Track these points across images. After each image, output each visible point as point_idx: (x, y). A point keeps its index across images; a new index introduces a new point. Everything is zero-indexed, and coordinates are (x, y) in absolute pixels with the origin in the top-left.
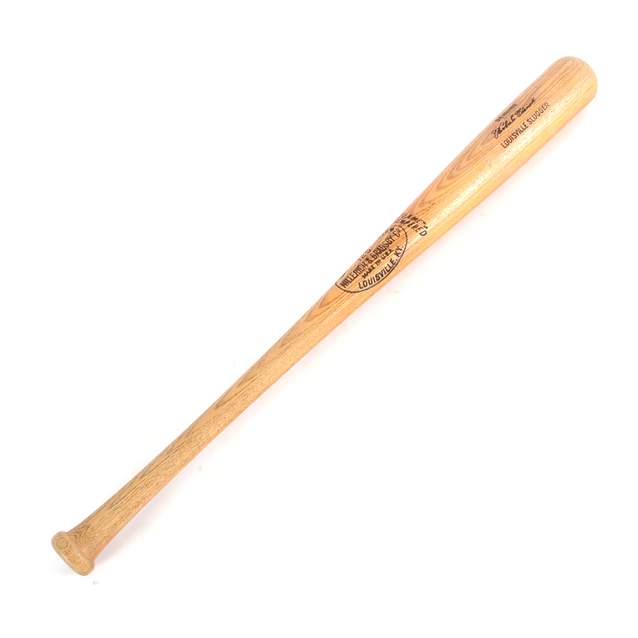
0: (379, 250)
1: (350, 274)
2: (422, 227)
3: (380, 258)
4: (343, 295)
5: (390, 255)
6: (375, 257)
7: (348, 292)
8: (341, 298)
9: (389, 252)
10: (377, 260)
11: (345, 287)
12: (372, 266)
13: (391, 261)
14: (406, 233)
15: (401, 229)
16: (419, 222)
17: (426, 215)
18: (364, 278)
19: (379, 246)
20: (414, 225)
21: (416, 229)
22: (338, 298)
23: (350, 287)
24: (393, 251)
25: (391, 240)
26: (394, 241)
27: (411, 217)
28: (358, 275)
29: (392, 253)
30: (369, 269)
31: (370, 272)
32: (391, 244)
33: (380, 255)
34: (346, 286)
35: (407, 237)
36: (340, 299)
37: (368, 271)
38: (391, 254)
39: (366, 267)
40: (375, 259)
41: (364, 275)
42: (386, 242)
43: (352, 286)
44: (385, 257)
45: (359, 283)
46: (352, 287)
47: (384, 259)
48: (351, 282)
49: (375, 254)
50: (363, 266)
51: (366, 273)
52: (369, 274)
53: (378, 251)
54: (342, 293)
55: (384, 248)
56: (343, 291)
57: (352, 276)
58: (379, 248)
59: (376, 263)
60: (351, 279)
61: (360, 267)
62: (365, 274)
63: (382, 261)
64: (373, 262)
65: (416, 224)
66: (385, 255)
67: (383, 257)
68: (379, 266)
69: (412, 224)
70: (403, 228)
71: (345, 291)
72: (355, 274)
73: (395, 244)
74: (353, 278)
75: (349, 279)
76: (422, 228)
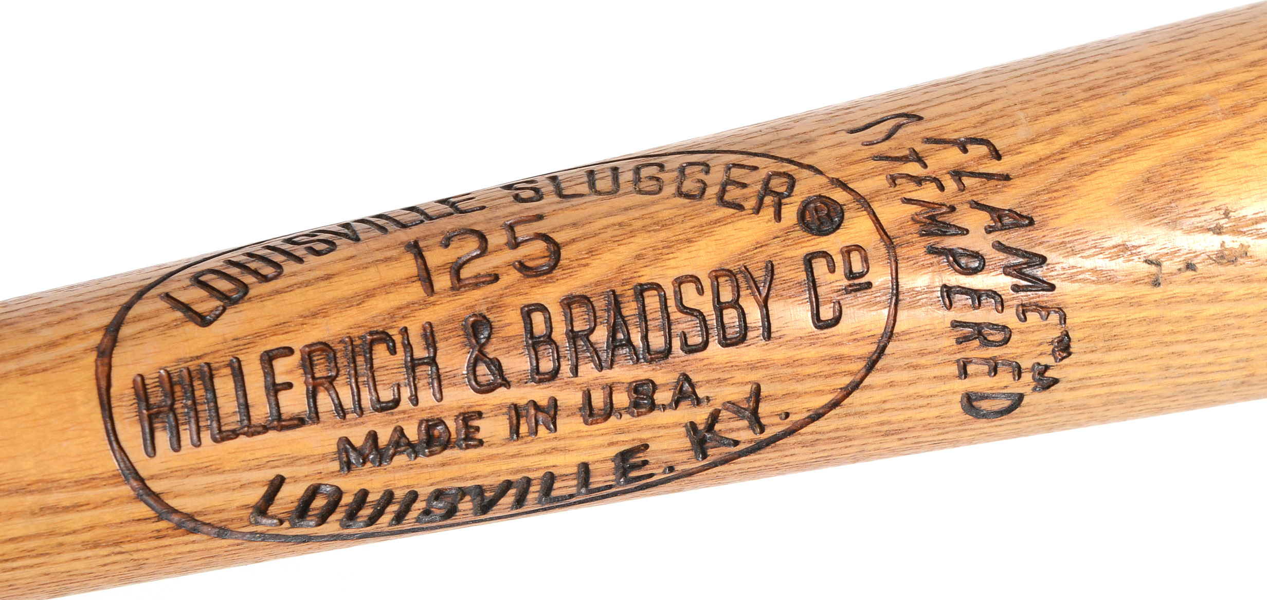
0: (618, 324)
1: (268, 359)
2: (1026, 364)
3: (570, 398)
4: (89, 495)
5: (658, 417)
6: (546, 365)
7: (146, 493)
8: (56, 510)
9: (663, 397)
10: (541, 394)
11: (151, 448)
12: (468, 418)
13: (624, 456)
14: (889, 334)
15: (880, 277)
16: (1033, 317)
17: (1120, 302)
18: (348, 466)
19: (641, 291)
20: (986, 315)
21: (974, 350)
22: (30, 501)
23: (192, 471)
24: (698, 402)
25: (754, 316)
26: (768, 333)
27: (1014, 238)
28: (315, 416)
29: (688, 413)
30: (430, 425)
31: (413, 449)
32: (726, 342)
33: (588, 371)
34: (163, 438)
35: (871, 366)
36: (43, 510)
37: (412, 433)
38: (670, 416)
39: (426, 397)
40: (538, 377)
41: (358, 441)
42: (706, 305)
43: (207, 470)
44: (609, 411)
45: (277, 484)
46: (200, 481)
47: (589, 412)
48: (222, 436)
49: (560, 332)
50: (412, 365)
51: (385, 436)
52: (401, 460)
53: (600, 336)
54: (91, 482)
55: (657, 341)
56: (112, 464)
57: (274, 389)
58: (630, 309)
59: (516, 412)
60: (245, 407)
61: (380, 352)
62: (373, 437)
63: (569, 425)
64: (503, 396)
65: (1009, 318)
66: (621, 399)
67: (598, 399)
68: (514, 448)
69: (977, 296)
70: (906, 282)
71: (130, 472)
72: (300, 390)
73: (752, 367)
74: (261, 411)
75: (228, 403)
76: (1018, 372)
